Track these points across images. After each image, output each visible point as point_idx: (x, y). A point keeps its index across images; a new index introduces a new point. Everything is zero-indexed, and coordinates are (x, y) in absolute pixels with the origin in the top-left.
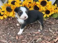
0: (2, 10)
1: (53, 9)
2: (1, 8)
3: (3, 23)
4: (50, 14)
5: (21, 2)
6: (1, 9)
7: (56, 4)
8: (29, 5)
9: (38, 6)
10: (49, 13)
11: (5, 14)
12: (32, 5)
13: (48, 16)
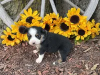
1: (89, 28)
3: (15, 51)
4: (86, 36)
5: (40, 18)
6: (11, 30)
7: (93, 20)
8: (53, 22)
9: (66, 23)
10: (84, 34)
11: (18, 37)
13: (83, 38)
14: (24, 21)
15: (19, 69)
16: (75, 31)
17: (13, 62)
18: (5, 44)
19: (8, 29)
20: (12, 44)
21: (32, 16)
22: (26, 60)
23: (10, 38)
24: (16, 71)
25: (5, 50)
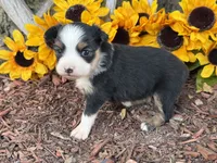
0: (28, 43)
2: (24, 36)
3: (32, 96)
6: (26, 40)
8: (138, 24)
9: (176, 28)
11: (40, 58)
12: (154, 26)
14: (60, 16)
15: (33, 144)
16: (202, 51)
17: (19, 124)
18: (8, 75)
19: (16, 34)
20: (26, 74)
21: (84, 4)
22: (56, 122)
23: (20, 60)
24: (24, 149)
25: (7, 89)
